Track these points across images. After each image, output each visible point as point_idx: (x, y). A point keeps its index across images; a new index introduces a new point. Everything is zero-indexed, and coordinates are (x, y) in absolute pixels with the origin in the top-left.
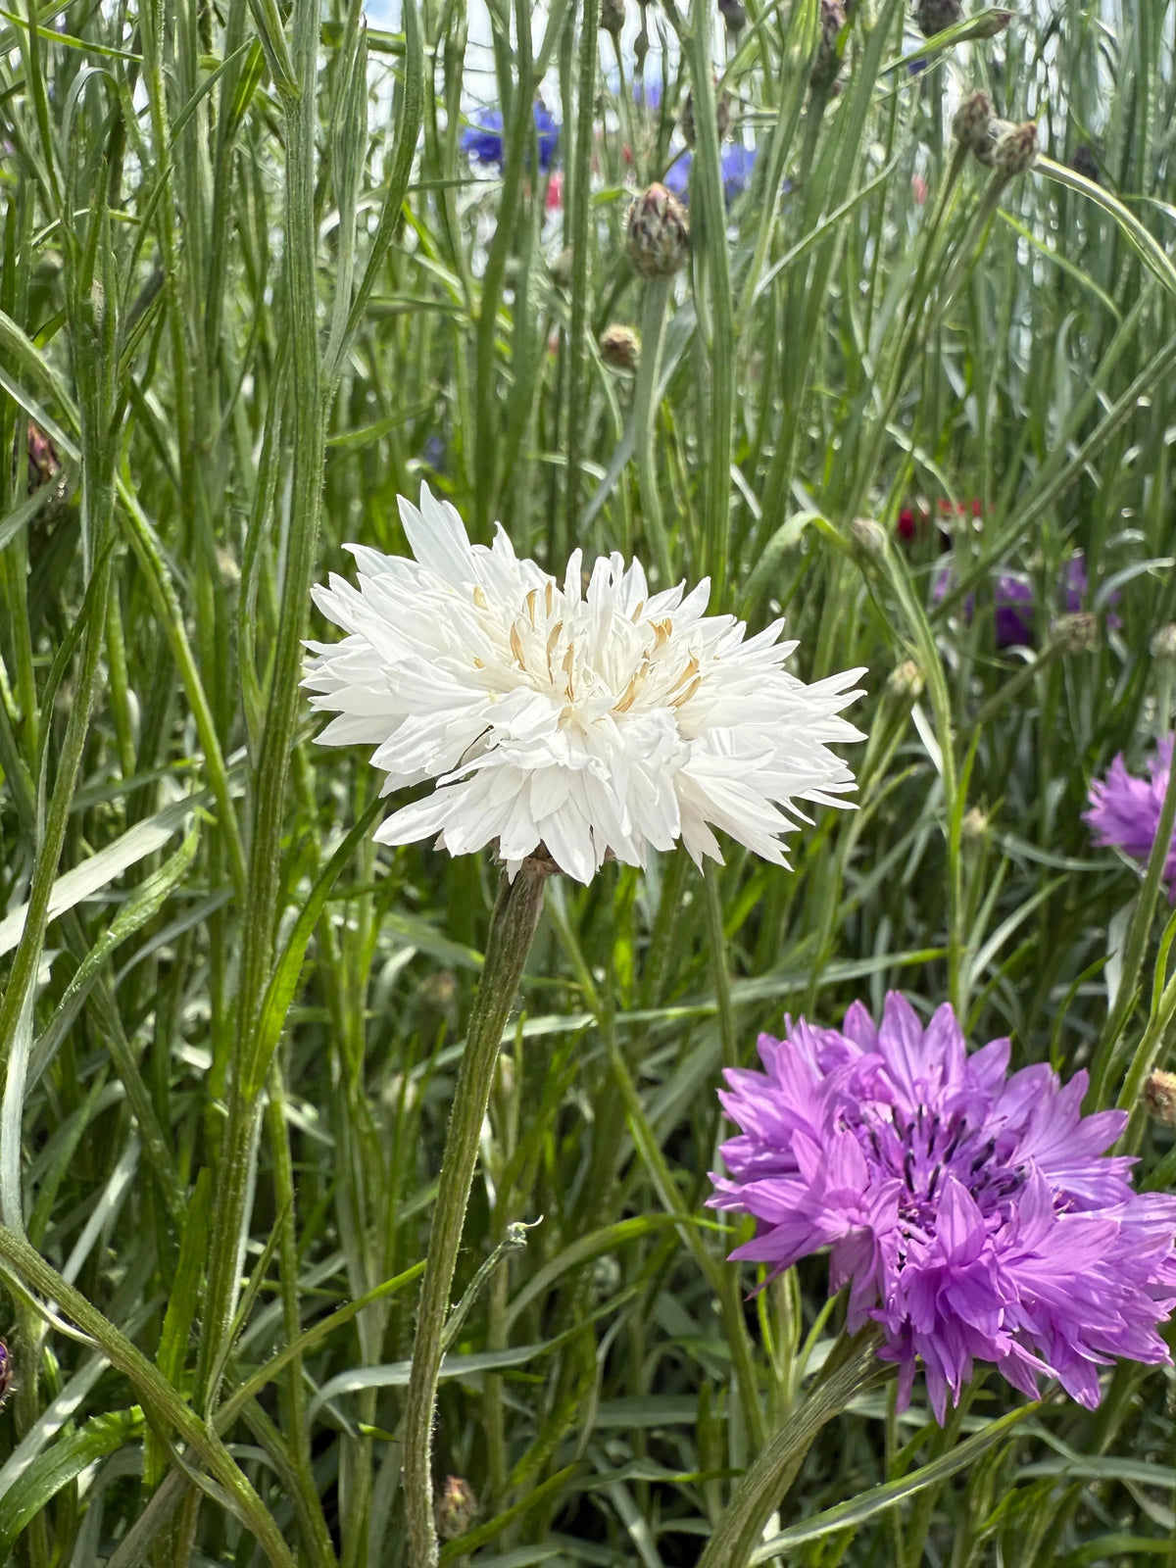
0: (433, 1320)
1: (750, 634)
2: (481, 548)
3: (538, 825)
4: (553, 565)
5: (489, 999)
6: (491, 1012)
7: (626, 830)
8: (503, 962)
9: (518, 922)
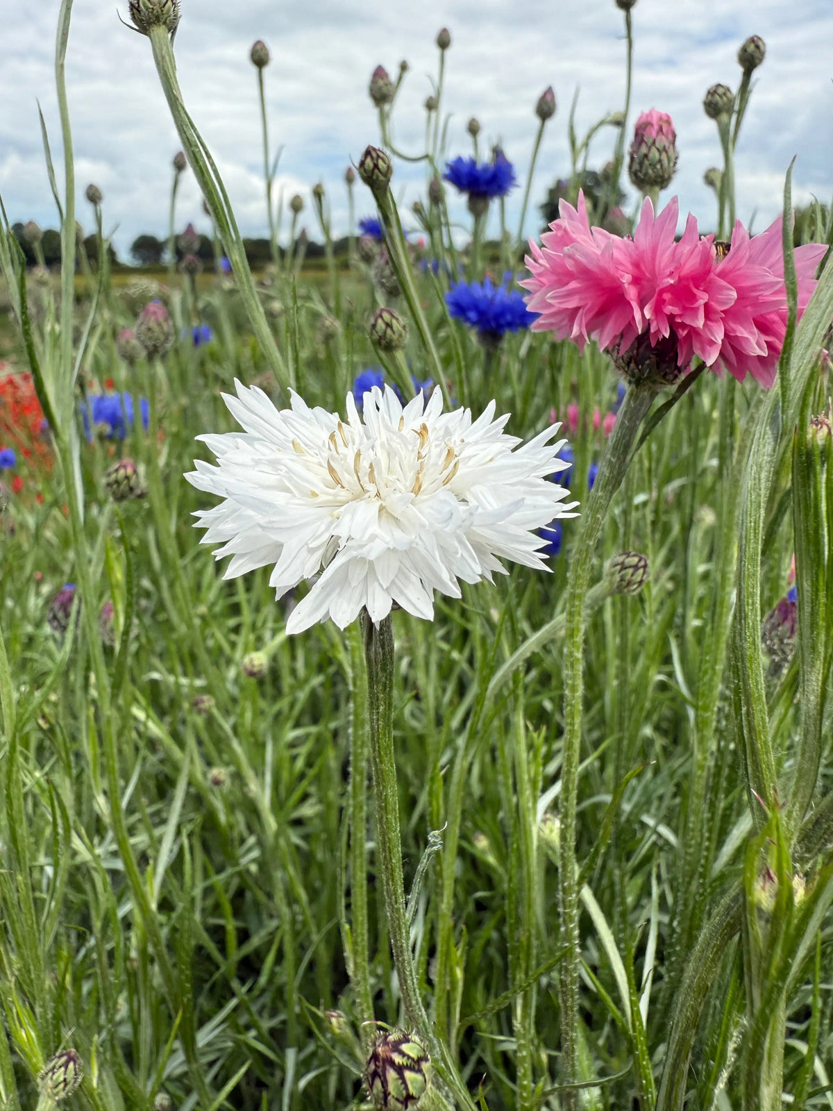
0: (398, 910)
1: (474, 419)
2: (286, 412)
3: (387, 590)
4: (337, 407)
5: (378, 700)
6: (381, 708)
7: (445, 576)
8: (380, 674)
9: (383, 647)
